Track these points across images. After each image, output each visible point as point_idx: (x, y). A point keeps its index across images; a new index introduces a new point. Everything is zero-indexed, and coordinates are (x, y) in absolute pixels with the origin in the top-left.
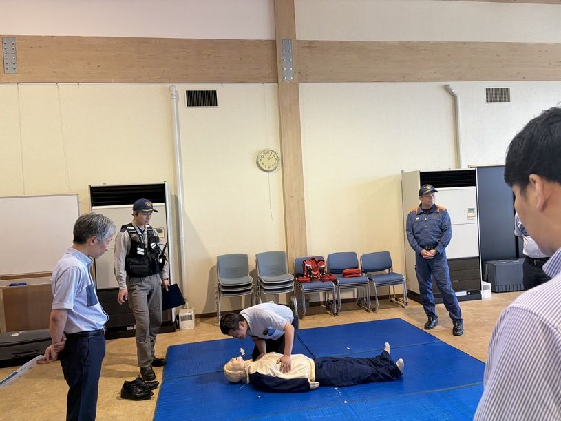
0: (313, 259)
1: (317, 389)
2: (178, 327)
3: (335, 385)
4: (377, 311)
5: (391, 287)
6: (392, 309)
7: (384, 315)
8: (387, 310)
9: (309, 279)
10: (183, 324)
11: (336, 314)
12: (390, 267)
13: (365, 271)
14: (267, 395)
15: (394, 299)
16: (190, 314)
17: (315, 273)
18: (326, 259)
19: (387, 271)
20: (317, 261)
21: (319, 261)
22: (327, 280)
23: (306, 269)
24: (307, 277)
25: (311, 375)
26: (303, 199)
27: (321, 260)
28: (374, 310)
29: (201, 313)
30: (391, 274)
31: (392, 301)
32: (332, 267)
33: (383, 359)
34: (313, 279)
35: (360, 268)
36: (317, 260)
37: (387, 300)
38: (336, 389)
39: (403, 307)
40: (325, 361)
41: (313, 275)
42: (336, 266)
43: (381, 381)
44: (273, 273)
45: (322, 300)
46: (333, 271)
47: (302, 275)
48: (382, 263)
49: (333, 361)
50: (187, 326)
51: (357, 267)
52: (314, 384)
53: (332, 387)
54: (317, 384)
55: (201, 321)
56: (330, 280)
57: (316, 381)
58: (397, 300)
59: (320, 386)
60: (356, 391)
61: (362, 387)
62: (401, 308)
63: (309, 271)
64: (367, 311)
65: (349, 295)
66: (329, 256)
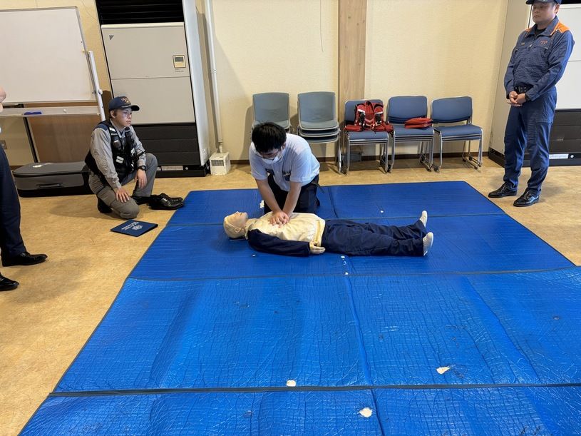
0: (369, 103)
1: (321, 254)
2: (209, 172)
3: (343, 253)
4: (440, 170)
5: (467, 142)
6: (460, 170)
7: (447, 176)
8: (453, 170)
9: (359, 128)
10: (214, 169)
11: (388, 171)
12: (468, 118)
13: (435, 121)
14: (262, 255)
15: (468, 158)
16: (221, 159)
17: (370, 121)
18: (385, 104)
19: (465, 122)
20: (375, 105)
21: (377, 105)
22: (381, 130)
23: (357, 116)
24: (358, 125)
25: (317, 238)
26: (364, 21)
27: (379, 105)
28: (436, 170)
29: (238, 159)
30: (469, 125)
31: (464, 161)
32: (392, 115)
33: (414, 230)
34: (364, 129)
35: (429, 116)
36: (373, 104)
37: (458, 158)
38: (343, 257)
39: (476, 168)
40: (338, 225)
41: (366, 122)
42: (398, 113)
43: (401, 254)
44: (318, 118)
45: (377, 154)
46: (393, 120)
47: (352, 123)
48: (459, 112)
49: (349, 226)
50: (218, 171)
51: (424, 116)
52: (317, 249)
53: (339, 255)
54: (322, 249)
55: (237, 168)
56: (385, 130)
57: (322, 246)
58: (471, 159)
59: (326, 251)
60: (367, 263)
61: (375, 259)
62: (473, 170)
63: (362, 118)
64: (429, 170)
65: (412, 150)
66: (392, 101)
